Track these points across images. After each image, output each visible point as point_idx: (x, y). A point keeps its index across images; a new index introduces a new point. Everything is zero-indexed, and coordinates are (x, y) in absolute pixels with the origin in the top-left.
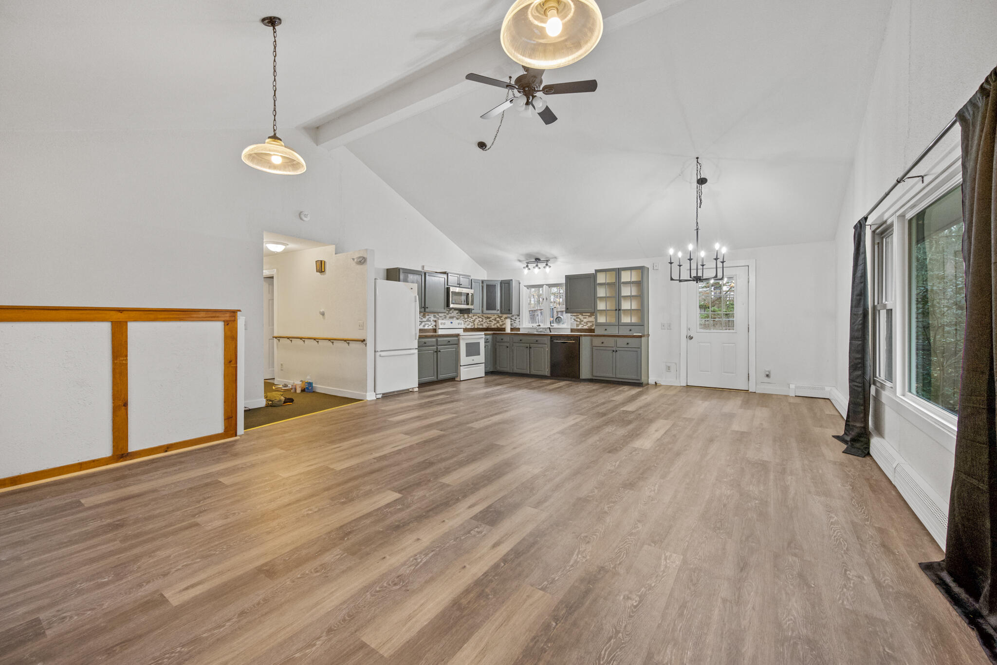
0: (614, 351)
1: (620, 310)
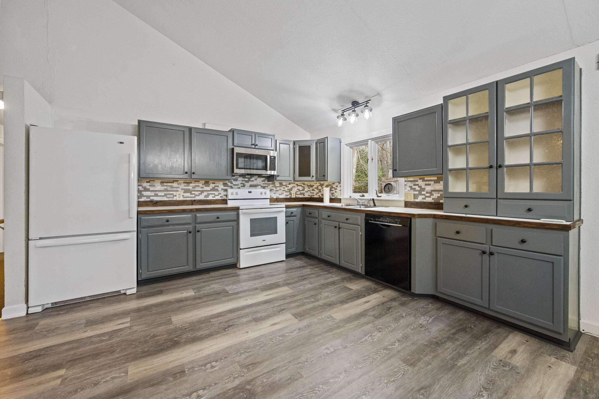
0: (484, 253)
1: (500, 166)
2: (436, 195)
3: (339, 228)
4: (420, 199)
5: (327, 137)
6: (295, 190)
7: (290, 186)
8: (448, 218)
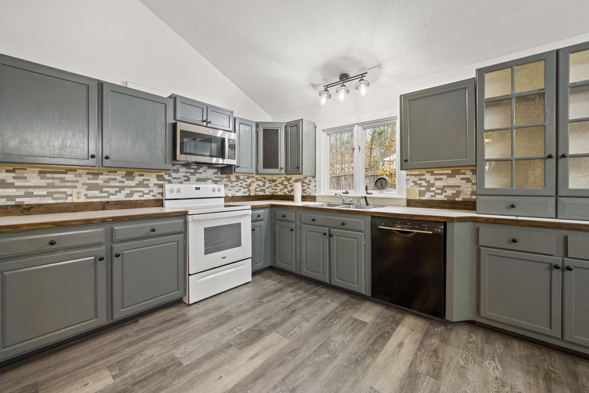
0: (556, 267)
1: (564, 156)
2: (450, 192)
3: (331, 236)
4: (427, 197)
5: (302, 120)
6: (254, 186)
7: (249, 181)
8: (497, 222)
